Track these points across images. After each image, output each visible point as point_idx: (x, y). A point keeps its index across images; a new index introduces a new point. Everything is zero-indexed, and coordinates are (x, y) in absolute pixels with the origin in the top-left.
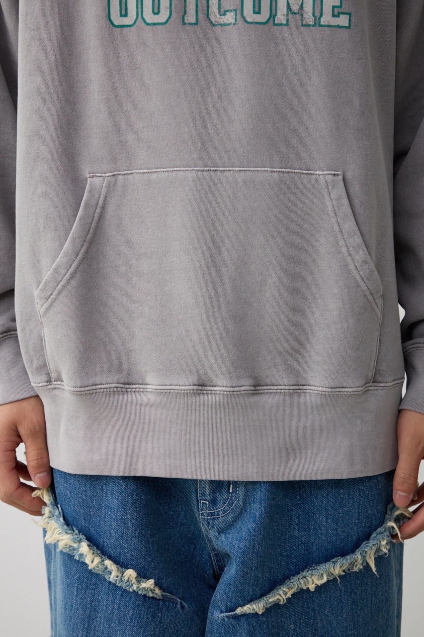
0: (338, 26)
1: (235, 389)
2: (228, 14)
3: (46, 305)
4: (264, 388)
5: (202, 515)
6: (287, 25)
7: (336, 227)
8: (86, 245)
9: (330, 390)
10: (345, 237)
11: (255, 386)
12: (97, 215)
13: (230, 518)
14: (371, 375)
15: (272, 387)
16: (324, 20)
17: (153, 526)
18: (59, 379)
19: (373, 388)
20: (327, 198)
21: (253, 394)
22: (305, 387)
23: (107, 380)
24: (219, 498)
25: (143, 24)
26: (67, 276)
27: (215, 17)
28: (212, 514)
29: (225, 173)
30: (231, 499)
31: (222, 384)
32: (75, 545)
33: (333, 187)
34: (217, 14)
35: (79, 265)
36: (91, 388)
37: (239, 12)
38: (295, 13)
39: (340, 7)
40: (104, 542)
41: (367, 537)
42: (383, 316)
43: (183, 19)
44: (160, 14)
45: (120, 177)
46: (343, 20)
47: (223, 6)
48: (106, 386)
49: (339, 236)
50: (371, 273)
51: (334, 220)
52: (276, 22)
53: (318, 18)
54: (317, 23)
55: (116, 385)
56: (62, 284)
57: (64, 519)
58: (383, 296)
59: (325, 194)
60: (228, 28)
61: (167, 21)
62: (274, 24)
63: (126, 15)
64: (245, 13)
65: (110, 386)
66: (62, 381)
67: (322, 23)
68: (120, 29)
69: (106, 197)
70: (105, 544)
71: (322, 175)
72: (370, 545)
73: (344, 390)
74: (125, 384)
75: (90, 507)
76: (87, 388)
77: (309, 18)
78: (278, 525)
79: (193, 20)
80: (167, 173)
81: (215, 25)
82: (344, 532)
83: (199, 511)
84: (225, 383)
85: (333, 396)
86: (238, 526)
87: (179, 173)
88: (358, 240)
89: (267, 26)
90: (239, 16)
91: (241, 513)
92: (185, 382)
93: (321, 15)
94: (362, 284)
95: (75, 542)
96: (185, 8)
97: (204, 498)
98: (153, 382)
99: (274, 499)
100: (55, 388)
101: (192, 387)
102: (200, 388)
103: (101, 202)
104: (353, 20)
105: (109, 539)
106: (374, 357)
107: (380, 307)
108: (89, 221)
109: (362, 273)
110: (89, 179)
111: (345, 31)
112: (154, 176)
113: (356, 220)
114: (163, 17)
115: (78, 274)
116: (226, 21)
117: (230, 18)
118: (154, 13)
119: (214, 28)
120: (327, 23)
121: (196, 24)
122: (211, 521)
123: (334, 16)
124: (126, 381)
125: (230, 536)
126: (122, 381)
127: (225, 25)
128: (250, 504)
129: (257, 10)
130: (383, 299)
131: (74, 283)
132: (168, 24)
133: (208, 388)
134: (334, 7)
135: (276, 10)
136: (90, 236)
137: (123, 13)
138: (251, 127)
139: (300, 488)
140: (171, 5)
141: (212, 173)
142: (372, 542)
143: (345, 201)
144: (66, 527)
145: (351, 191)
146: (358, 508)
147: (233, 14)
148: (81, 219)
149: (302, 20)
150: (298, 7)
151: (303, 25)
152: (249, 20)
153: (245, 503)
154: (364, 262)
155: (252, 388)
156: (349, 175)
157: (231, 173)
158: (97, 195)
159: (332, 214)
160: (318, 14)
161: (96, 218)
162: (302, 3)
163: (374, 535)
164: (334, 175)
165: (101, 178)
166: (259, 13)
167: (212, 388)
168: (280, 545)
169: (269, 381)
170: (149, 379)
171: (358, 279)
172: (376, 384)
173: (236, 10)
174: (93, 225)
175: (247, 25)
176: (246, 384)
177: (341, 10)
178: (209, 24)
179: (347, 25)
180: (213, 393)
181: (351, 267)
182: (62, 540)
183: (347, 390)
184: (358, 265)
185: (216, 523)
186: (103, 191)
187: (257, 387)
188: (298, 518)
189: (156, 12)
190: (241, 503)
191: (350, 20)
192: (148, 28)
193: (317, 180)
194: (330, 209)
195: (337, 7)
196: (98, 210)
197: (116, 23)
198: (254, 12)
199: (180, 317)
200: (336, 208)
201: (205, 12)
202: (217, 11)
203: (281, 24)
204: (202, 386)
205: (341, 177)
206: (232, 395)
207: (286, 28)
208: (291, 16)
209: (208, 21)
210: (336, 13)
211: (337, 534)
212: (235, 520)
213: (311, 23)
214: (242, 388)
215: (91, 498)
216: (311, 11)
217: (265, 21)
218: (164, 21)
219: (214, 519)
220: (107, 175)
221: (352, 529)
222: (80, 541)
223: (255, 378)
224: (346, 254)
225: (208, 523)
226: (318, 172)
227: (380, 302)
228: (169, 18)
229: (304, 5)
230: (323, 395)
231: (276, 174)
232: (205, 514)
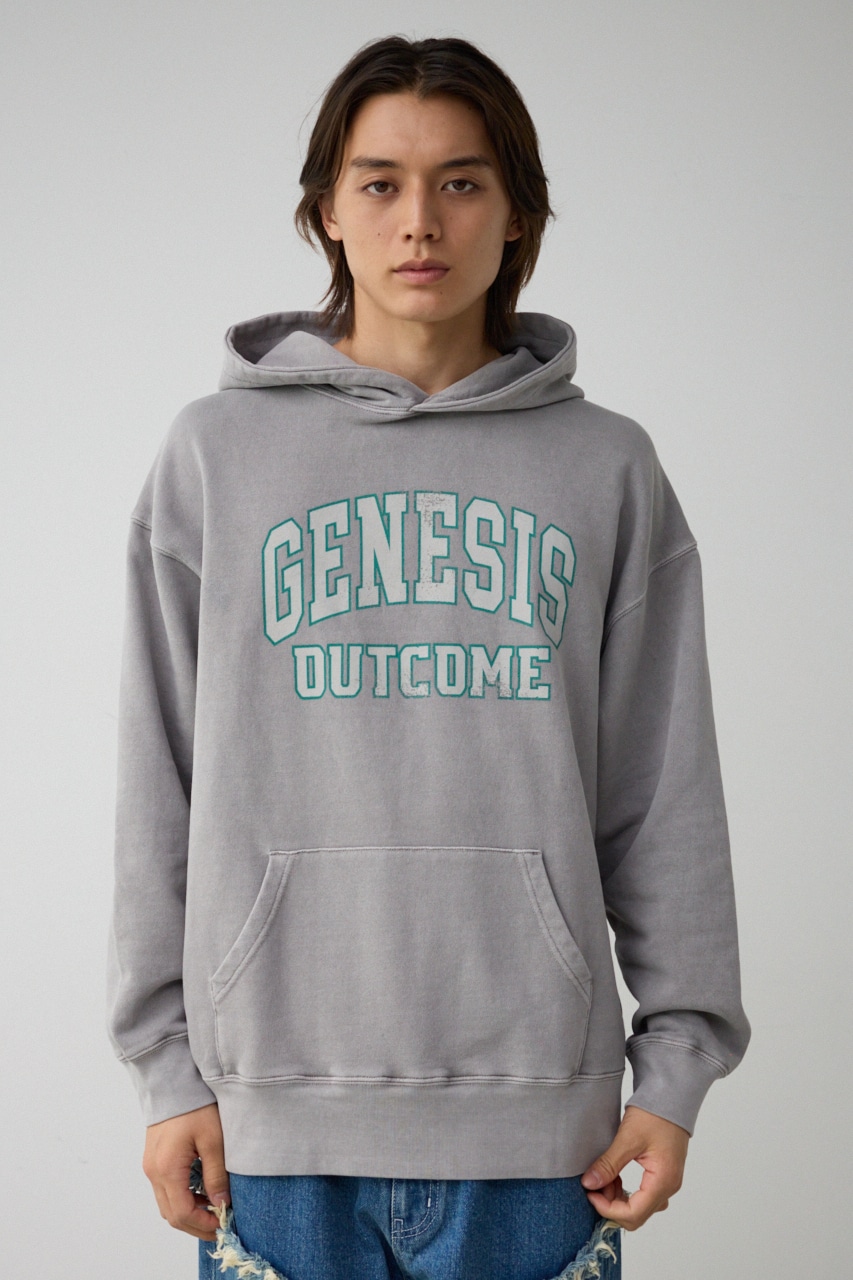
0: (537, 699)
1: (427, 1080)
2: (421, 685)
3: (223, 991)
4: (460, 1078)
5: (395, 1235)
6: (483, 697)
7: (535, 908)
8: (266, 927)
9: (534, 1081)
10: (545, 918)
11: (448, 1077)
12: (279, 895)
13: (428, 1236)
14: (577, 1065)
15: (468, 1078)
16: (521, 693)
17: (345, 1247)
18: (233, 1071)
19: (578, 1080)
20: (525, 878)
21: (447, 1086)
22: (505, 1078)
23: (286, 1073)
24: (416, 1214)
25: (332, 696)
26: (246, 960)
27: (407, 688)
28: (406, 1233)
29: (418, 853)
30: (430, 1215)
31: (412, 1075)
32: (258, 1273)
33: (532, 867)
34: (410, 686)
35: (258, 948)
36: (269, 1080)
37: (432, 684)
38: (490, 685)
39: (539, 678)
40: (291, 1268)
41: (573, 1258)
42: (592, 1002)
43: (374, 692)
44: (350, 686)
45: (306, 855)
46: (543, 692)
47: (415, 677)
48: (287, 1078)
49: (539, 917)
50: (575, 956)
51: (533, 900)
52: (472, 694)
53: (515, 690)
54: (514, 696)
55: (297, 1077)
56: (240, 968)
57: (243, 1244)
58: (593, 981)
59: (524, 873)
60: (421, 700)
61: (357, 693)
62: (470, 696)
63: (313, 686)
64: (439, 686)
65: (291, 1077)
66: (236, 1073)
67: (519, 696)
68: (308, 701)
69: (289, 876)
70: (293, 1270)
71: (521, 853)
72: (577, 1266)
73: (548, 1081)
74: (306, 1076)
75: (273, 1230)
76: (264, 1080)
77: (506, 691)
78: (480, 1245)
79: (384, 693)
80: (356, 853)
81: (407, 697)
82: (549, 1253)
83: (390, 1231)
84: (416, 1074)
85: (535, 1087)
86: (436, 1244)
87: (369, 852)
88: (560, 921)
89: (462, 699)
90: (433, 689)
91: (440, 1230)
92: (372, 1074)
93: (519, 688)
94: (565, 968)
95: (258, 1269)
96: (376, 680)
97: (398, 1215)
98: (338, 1074)
99: (474, 1214)
100: (227, 1082)
101: (381, 1079)
102: (389, 1079)
103: (284, 881)
104: (553, 691)
105: (297, 1264)
106: (582, 1046)
107: (589, 993)
108: (271, 901)
109: (564, 956)
110: (271, 857)
111: (545, 704)
112: (342, 855)
113: (557, 900)
114: (352, 689)
115: (257, 958)
116: (419, 694)
117: (423, 690)
118: (344, 685)
119: (406, 701)
120: (525, 696)
121: (388, 696)
122: (405, 1242)
123: (532, 688)
124: (308, 1073)
125: (427, 1255)
126: (302, 1072)
127: (418, 697)
128: (450, 1218)
129: (451, 681)
130: (593, 983)
131: (253, 967)
132: (358, 697)
133: (398, 1080)
134: (532, 679)
135: (472, 681)
136: (271, 917)
137: (311, 684)
138: (446, 804)
139: (501, 1204)
140: (361, 678)
141: (404, 852)
142: (578, 1263)
143: (545, 880)
144: (245, 1254)
145: (551, 869)
146: (565, 1226)
147: (426, 686)
148: (261, 900)
149: (499, 693)
150: (494, 679)
151: (500, 698)
152: (443, 692)
153: (445, 1217)
154: (567, 944)
155: (446, 1079)
156: (548, 854)
157: (424, 852)
158: (279, 874)
159: (531, 894)
160: (515, 686)
161: (278, 898)
162: (499, 675)
163: (579, 1255)
164: (533, 853)
165: (284, 857)
166: (454, 685)
167: (401, 1080)
168: (481, 1269)
169: (464, 1071)
170: (332, 1071)
171: (561, 962)
172: (582, 1076)
173: (429, 682)
174: (275, 906)
175: (441, 698)
176: (439, 1075)
177: (540, 682)
178: (401, 696)
179: (546, 696)
180: (404, 1085)
181: (553, 949)
182: (242, 1266)
183: (551, 1081)
184: (560, 948)
185: (411, 1242)
186: (287, 869)
187: (451, 1077)
188: (499, 1237)
189: (345, 684)
190: (441, 1218)
191: (549, 691)
192: (336, 700)
193: (515, 859)
194: (529, 888)
195: (536, 678)
196: (281, 890)
197: (303, 695)
198: (449, 684)
199: (369, 1003)
200: (535, 887)
201: (396, 683)
202: (409, 682)
203: (477, 697)
204: (391, 1077)
205: (540, 856)
206: (422, 1087)
207: (482, 700)
208: (487, 688)
209: (399, 694)
210: (534, 685)
211: (541, 1255)
212: (434, 1238)
213: (509, 696)
214: (434, 1080)
215: (275, 1219)
216: (508, 682)
217: (460, 693)
218: (353, 693)
219: (408, 1239)
220: (291, 852)
221: (558, 1250)
222: (264, 1268)
223: (450, 1069)
224: (547, 936)
225: (401, 1243)
226: (516, 851)
227: (588, 987)
228: (359, 691)
229: (501, 677)
230: (525, 1087)
231: (472, 853)
232: (398, 1234)
